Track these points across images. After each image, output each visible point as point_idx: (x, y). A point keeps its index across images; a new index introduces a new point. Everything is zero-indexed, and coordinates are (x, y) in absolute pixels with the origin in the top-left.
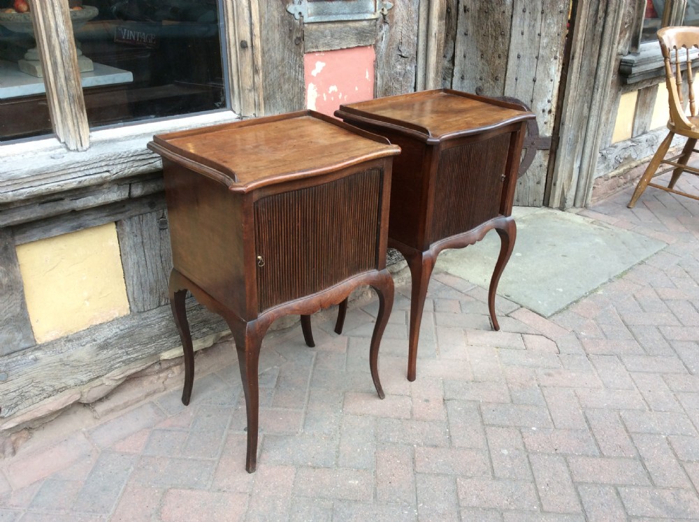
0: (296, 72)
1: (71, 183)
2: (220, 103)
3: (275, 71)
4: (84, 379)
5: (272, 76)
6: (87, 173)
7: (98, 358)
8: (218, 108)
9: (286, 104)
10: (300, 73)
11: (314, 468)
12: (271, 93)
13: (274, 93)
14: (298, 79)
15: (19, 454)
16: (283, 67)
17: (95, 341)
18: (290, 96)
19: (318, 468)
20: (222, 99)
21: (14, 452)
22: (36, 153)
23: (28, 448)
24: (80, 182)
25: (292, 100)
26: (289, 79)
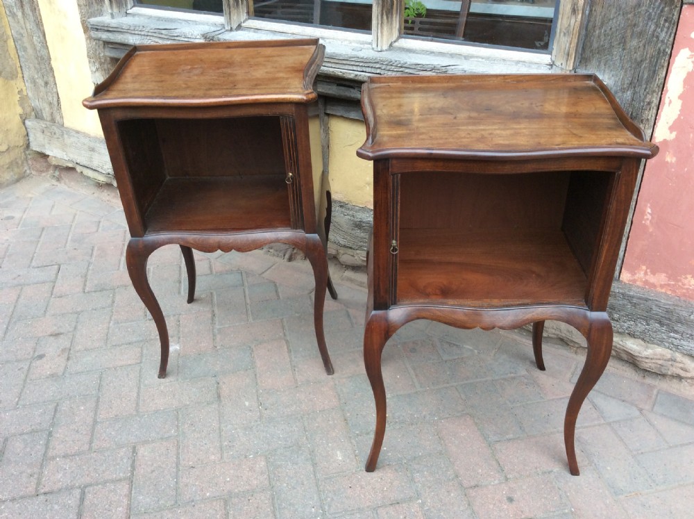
0: (657, 25)
1: (350, 74)
2: (542, 43)
3: (620, 18)
4: (341, 242)
5: (613, 24)
6: (364, 69)
7: (353, 232)
8: (537, 48)
9: (627, 66)
10: (665, 30)
11: (345, 420)
12: (607, 46)
13: (611, 46)
14: (657, 37)
15: (293, 263)
16: (635, 15)
17: (353, 216)
18: (638, 56)
19: (347, 423)
20: (546, 39)
21: (290, 259)
22: (350, 43)
23: (299, 264)
24: (356, 75)
25: (639, 64)
26: (641, 34)
